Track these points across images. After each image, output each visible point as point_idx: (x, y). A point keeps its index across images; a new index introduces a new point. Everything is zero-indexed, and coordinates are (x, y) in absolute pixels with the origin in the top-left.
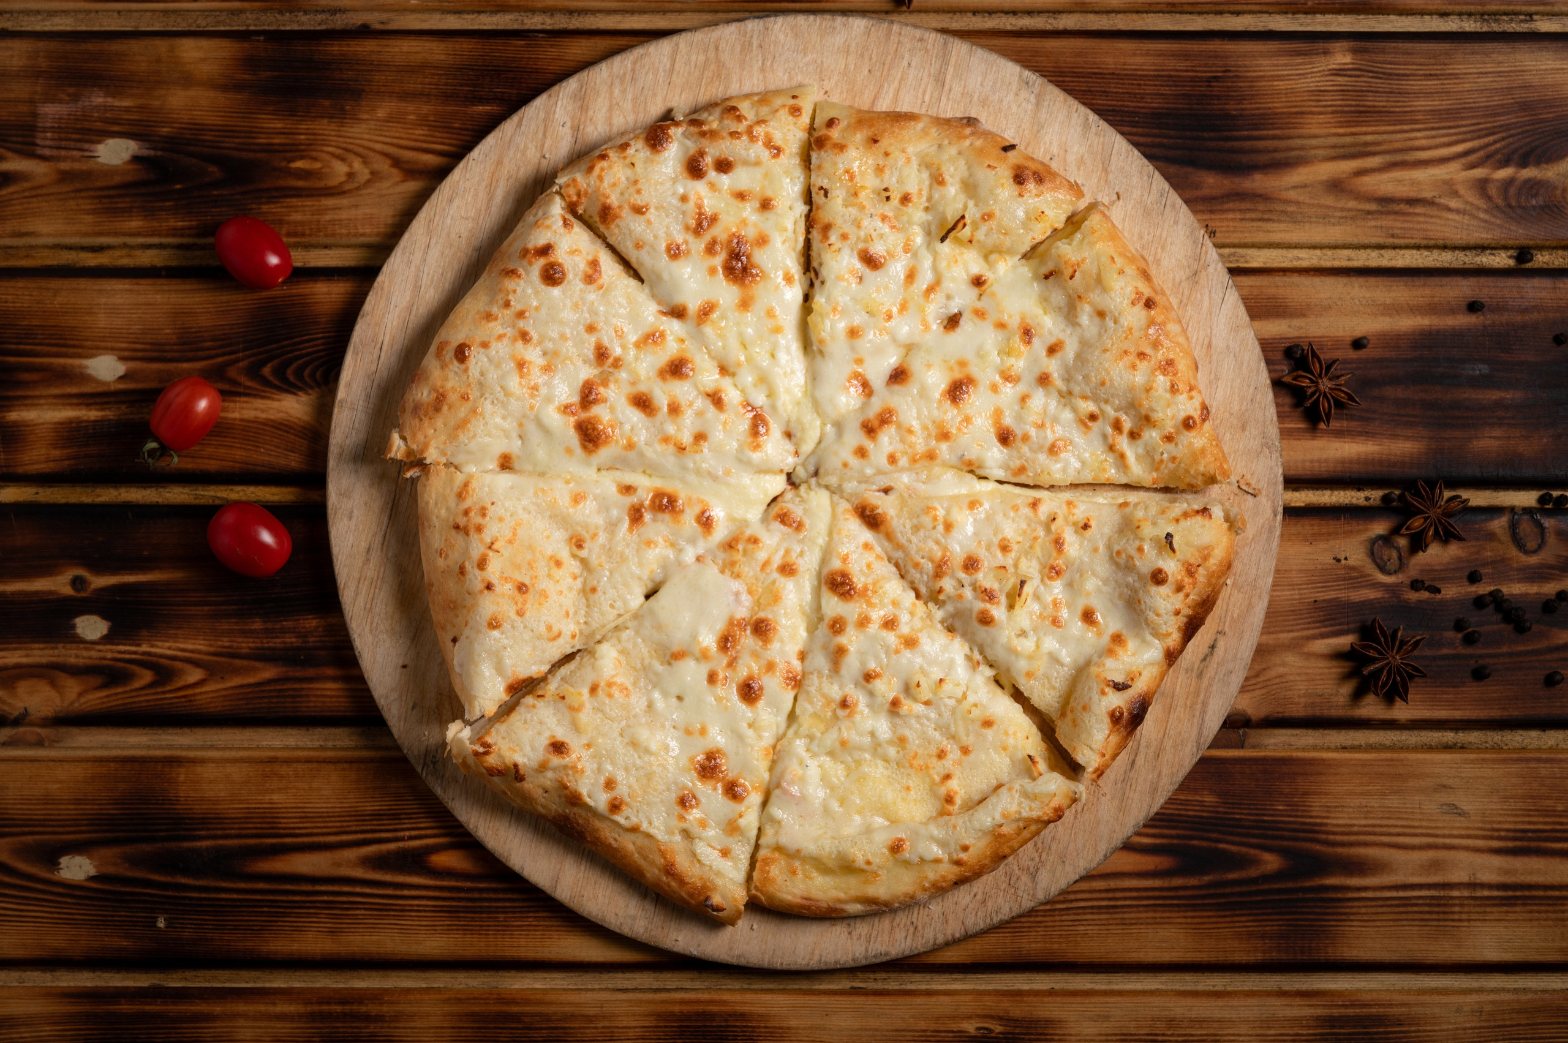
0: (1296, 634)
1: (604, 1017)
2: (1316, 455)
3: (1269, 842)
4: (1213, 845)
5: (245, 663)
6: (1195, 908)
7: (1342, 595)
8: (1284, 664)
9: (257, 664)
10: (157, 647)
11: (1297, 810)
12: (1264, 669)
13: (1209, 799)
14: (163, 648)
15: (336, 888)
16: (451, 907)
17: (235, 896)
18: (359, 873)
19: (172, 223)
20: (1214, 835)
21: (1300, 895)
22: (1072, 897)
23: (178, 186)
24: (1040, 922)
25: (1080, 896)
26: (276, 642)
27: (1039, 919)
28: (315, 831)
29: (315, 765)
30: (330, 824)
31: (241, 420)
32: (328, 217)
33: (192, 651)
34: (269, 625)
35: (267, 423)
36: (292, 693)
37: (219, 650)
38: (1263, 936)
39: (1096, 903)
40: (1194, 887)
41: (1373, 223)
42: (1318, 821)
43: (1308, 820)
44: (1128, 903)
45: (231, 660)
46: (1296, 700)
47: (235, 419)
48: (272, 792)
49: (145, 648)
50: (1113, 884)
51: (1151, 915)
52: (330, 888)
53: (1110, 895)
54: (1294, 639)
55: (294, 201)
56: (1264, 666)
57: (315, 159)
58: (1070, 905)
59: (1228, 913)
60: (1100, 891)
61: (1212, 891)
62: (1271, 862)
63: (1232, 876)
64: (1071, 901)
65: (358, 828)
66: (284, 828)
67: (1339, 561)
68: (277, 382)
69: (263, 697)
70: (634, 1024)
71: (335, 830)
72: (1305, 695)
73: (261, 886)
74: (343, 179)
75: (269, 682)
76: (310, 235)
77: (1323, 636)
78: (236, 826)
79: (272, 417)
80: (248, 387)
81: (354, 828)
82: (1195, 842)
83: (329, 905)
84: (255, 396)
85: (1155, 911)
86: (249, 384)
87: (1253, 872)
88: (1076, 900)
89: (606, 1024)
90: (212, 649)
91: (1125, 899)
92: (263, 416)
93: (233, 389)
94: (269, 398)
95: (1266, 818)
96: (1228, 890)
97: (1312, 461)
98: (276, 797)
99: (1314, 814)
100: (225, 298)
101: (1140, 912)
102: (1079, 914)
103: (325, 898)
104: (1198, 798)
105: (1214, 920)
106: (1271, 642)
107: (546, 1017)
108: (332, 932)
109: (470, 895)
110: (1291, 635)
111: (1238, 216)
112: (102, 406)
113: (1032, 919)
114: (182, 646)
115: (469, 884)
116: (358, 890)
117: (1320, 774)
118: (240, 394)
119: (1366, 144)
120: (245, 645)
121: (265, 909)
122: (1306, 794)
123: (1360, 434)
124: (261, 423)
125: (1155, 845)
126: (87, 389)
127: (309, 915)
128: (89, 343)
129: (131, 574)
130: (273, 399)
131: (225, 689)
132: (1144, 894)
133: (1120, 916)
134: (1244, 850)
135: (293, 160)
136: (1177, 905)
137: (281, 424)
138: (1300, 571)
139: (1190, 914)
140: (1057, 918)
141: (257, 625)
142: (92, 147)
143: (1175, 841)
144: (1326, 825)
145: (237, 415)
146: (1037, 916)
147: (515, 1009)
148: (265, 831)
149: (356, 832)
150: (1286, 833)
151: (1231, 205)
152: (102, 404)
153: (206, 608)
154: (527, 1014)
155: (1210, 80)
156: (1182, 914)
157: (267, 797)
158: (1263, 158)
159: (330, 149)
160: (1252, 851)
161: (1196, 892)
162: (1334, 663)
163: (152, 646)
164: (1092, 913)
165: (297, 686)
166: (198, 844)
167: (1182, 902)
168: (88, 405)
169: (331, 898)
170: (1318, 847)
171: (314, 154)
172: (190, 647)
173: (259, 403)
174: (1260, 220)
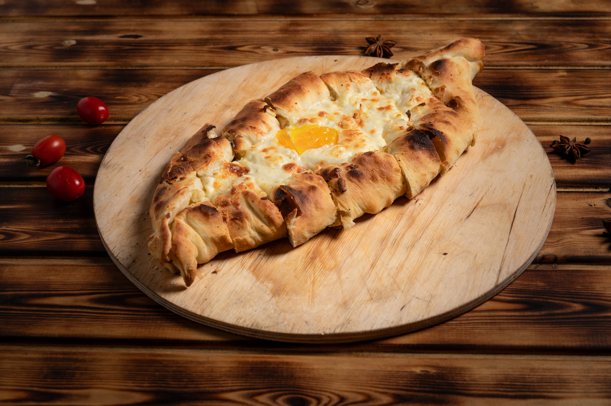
0: (575, 228)
1: (209, 362)
2: (573, 174)
3: (575, 300)
4: (545, 300)
5: (51, 233)
6: (538, 323)
7: (595, 216)
8: (571, 238)
9: (56, 233)
10: (10, 228)
11: (588, 289)
12: (561, 240)
13: (540, 284)
14: (12, 228)
15: (73, 310)
16: (133, 317)
17: (19, 312)
18: (87, 304)
19: (60, 111)
20: (546, 297)
21: (596, 320)
22: (471, 318)
23: (66, 102)
24: (454, 328)
25: (475, 318)
26: (69, 227)
27: (453, 327)
28: (68, 289)
29: (75, 267)
30: (77, 287)
31: (73, 162)
32: (127, 110)
33: (26, 229)
34: (66, 221)
35: (83, 163)
36: (71, 243)
37: (39, 229)
38: (579, 335)
39: (484, 321)
40: (537, 316)
41: (585, 112)
42: (600, 292)
43: (594, 292)
44: (501, 321)
45: (44, 232)
46: (580, 250)
47: (70, 162)
48: (51, 275)
49: (4, 228)
50: (492, 314)
51: (515, 326)
52: (70, 310)
53: (492, 318)
54: (574, 229)
55: (114, 106)
56: (561, 238)
57: (126, 96)
58: (470, 322)
59: (558, 326)
60: (485, 316)
61: (547, 317)
62: (578, 307)
63: (557, 312)
64: (470, 320)
65: (91, 289)
66: (52, 288)
67: (591, 206)
68: (92, 152)
69: (56, 244)
70: (225, 366)
71: (79, 289)
72: (583, 248)
73: (34, 308)
74: (136, 101)
75: (60, 239)
76: (118, 114)
77: (589, 229)
78: (28, 287)
79: (87, 161)
80: (79, 153)
81: (89, 289)
82: (536, 299)
83: (68, 316)
84: (81, 155)
85: (517, 325)
86: (80, 152)
87: (568, 310)
88: (473, 320)
89: (210, 365)
90: (36, 229)
91: (500, 319)
92: (84, 160)
93: (72, 153)
94: (87, 156)
95: (572, 291)
96: (556, 317)
97: (572, 176)
98: (52, 278)
99: (597, 290)
100: (76, 130)
101: (509, 325)
102: (475, 325)
103: (67, 313)
104: (534, 283)
105: (550, 328)
106: (563, 231)
107: (177, 362)
108: (66, 326)
109: (144, 314)
110: (572, 228)
111: (525, 110)
112: (11, 158)
113: (450, 327)
114: (23, 227)
115: (144, 309)
116: (85, 310)
117: (597, 276)
118: (74, 155)
119: (577, 93)
120: (52, 227)
121: (33, 317)
122: (590, 283)
123: (593, 168)
124: (81, 163)
125: (514, 300)
126: (7, 154)
127: (56, 320)
128: (12, 142)
129: (5, 206)
130: (89, 156)
131: (38, 241)
132: (510, 318)
133: (498, 326)
134: (562, 302)
135: (116, 96)
136: (529, 323)
137: (90, 163)
138: (573, 209)
139: (537, 326)
140: (463, 327)
141: (61, 221)
142: (33, 93)
143: (524, 299)
144: (605, 294)
145: (71, 160)
146: (452, 326)
147: (159, 358)
148: (42, 289)
149: (90, 290)
150: (584, 297)
151: (521, 107)
152: (11, 157)
153: (37, 216)
154: (166, 361)
155: (507, 78)
156: (532, 326)
157: (47, 278)
158: (533, 96)
159: (133, 94)
160: (567, 303)
161: (539, 318)
162: (596, 238)
163: (7, 228)
164: (483, 325)
165: (74, 240)
166: (6, 293)
167: (531, 321)
168: (5, 158)
169: (70, 314)
170: (602, 302)
171: (126, 95)
172: (26, 228)
173: (83, 157)
174: (535, 111)
